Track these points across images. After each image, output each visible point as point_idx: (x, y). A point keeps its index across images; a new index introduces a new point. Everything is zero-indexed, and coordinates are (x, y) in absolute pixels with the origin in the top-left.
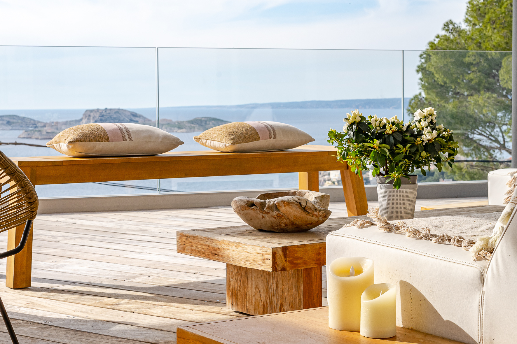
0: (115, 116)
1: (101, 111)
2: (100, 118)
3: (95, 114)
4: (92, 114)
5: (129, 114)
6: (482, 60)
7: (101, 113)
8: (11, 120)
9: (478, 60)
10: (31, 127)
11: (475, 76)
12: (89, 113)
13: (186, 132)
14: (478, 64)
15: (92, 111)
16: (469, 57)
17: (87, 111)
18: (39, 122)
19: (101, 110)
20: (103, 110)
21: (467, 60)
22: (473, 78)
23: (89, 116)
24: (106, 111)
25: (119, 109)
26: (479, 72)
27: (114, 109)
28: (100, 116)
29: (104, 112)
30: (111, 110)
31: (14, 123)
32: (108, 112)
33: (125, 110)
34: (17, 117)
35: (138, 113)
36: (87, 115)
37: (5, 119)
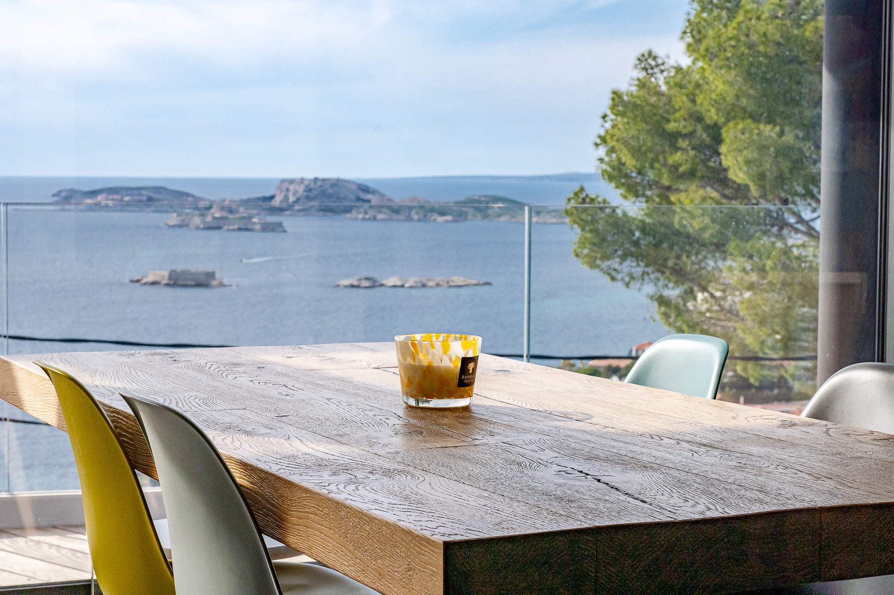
0: (330, 191)
1: (306, 183)
2: (305, 194)
3: (297, 188)
4: (292, 187)
5: (355, 187)
6: (699, 129)
7: (307, 186)
8: (156, 196)
9: (690, 129)
10: (189, 208)
11: (685, 157)
12: (286, 185)
13: (453, 221)
14: (691, 134)
15: (292, 181)
16: (675, 121)
17: (283, 181)
18: (201, 199)
19: (307, 180)
20: (311, 180)
21: (672, 126)
22: (680, 161)
23: (288, 190)
24: (315, 183)
25: (338, 180)
26: (693, 148)
27: (329, 180)
28: (305, 191)
29: (312, 183)
30: (324, 180)
31: (158, 200)
32: (319, 183)
33: (348, 182)
34: (165, 189)
35: (371, 186)
36: (284, 189)
37: (144, 192)
